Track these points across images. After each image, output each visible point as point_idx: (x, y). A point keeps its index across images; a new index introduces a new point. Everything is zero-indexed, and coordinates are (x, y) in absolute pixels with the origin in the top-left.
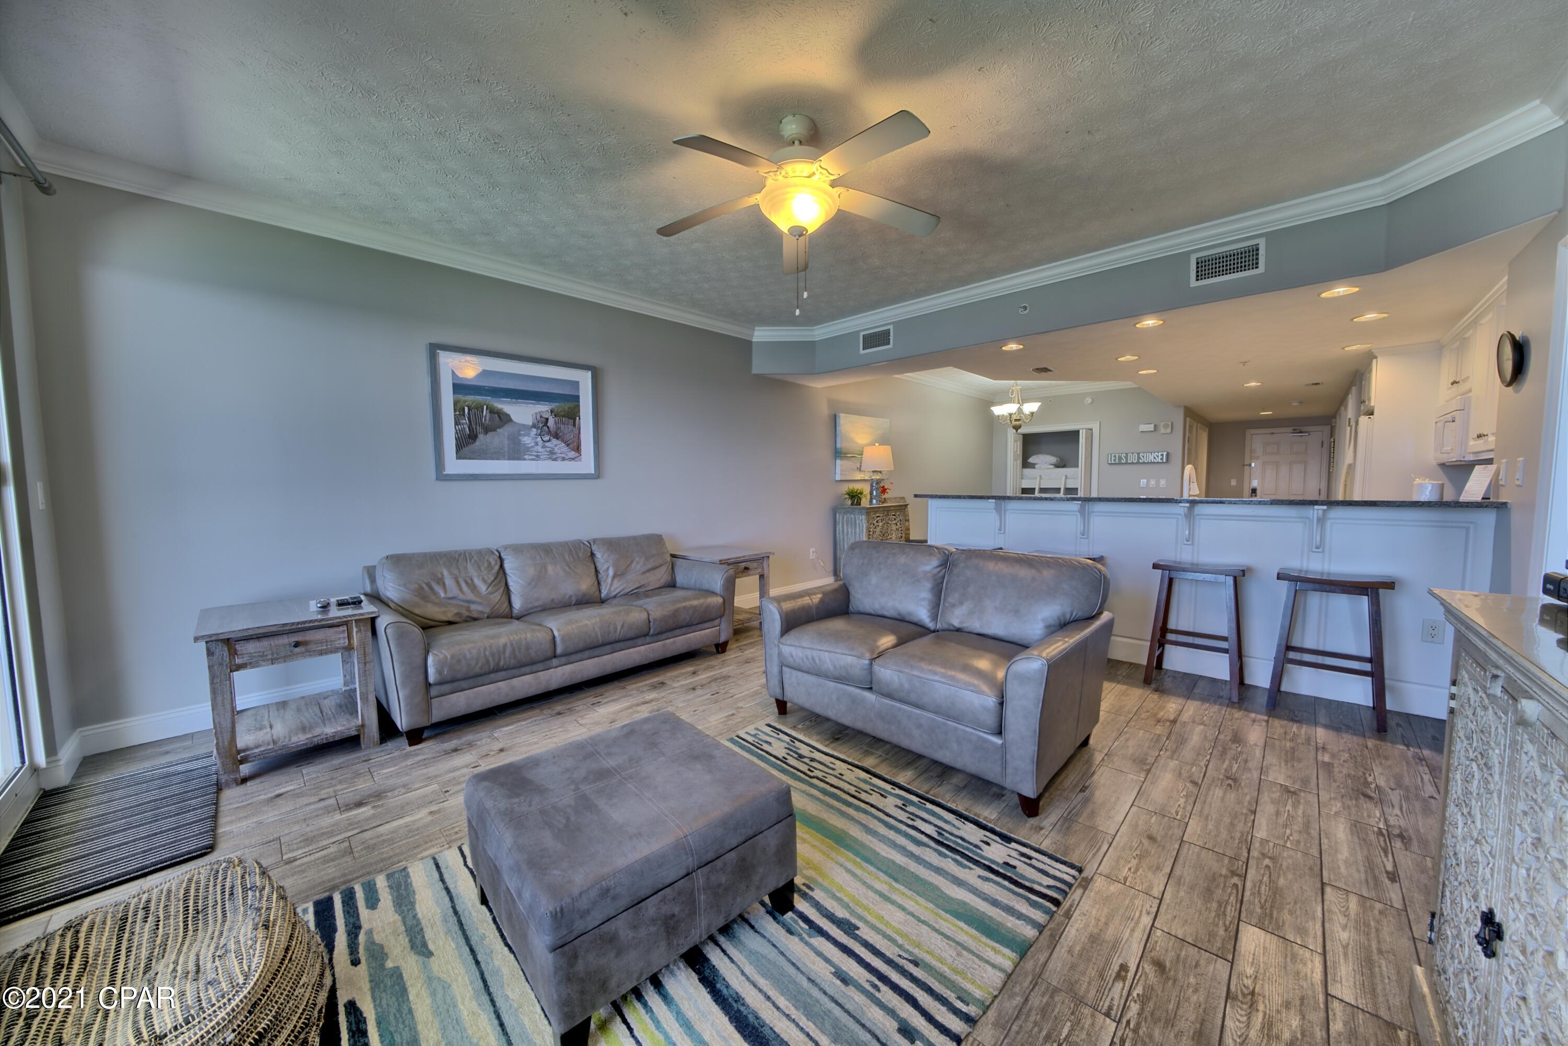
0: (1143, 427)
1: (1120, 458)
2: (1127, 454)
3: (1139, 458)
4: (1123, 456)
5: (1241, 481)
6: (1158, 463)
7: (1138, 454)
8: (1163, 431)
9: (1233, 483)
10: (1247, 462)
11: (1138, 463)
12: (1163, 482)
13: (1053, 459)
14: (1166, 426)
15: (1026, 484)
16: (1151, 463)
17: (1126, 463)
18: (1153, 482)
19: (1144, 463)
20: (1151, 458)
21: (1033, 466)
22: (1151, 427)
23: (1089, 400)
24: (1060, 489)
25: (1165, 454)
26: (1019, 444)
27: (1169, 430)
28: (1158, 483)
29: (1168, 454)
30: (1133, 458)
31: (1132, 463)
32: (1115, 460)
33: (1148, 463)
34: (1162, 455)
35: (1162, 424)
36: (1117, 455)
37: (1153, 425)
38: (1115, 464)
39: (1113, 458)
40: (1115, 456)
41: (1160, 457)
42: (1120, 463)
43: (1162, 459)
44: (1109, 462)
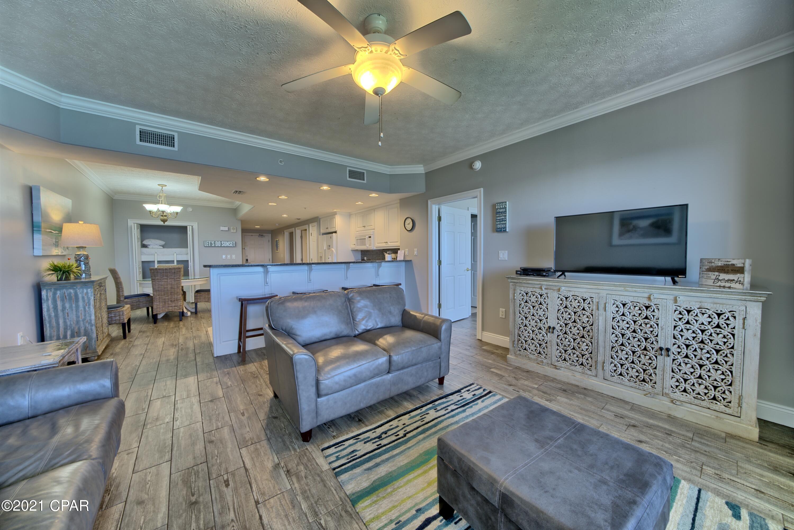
0: (222, 228)
1: (211, 244)
2: (215, 242)
3: (221, 244)
4: (213, 242)
6: (231, 247)
7: (221, 242)
8: (232, 231)
11: (221, 246)
12: (234, 256)
13: (163, 243)
14: (233, 229)
16: (228, 247)
17: (215, 246)
18: (229, 256)
19: (224, 247)
20: (227, 244)
21: (148, 246)
22: (226, 229)
23: (190, 209)
24: (174, 261)
25: (234, 242)
26: (139, 231)
27: (235, 231)
28: (231, 257)
29: (235, 243)
30: (218, 244)
31: (218, 246)
32: (208, 245)
33: (226, 246)
34: (233, 243)
35: (232, 227)
36: (209, 242)
37: (227, 228)
38: (209, 247)
39: (207, 244)
40: (208, 243)
41: (232, 244)
42: (211, 246)
43: (233, 245)
44: (205, 245)
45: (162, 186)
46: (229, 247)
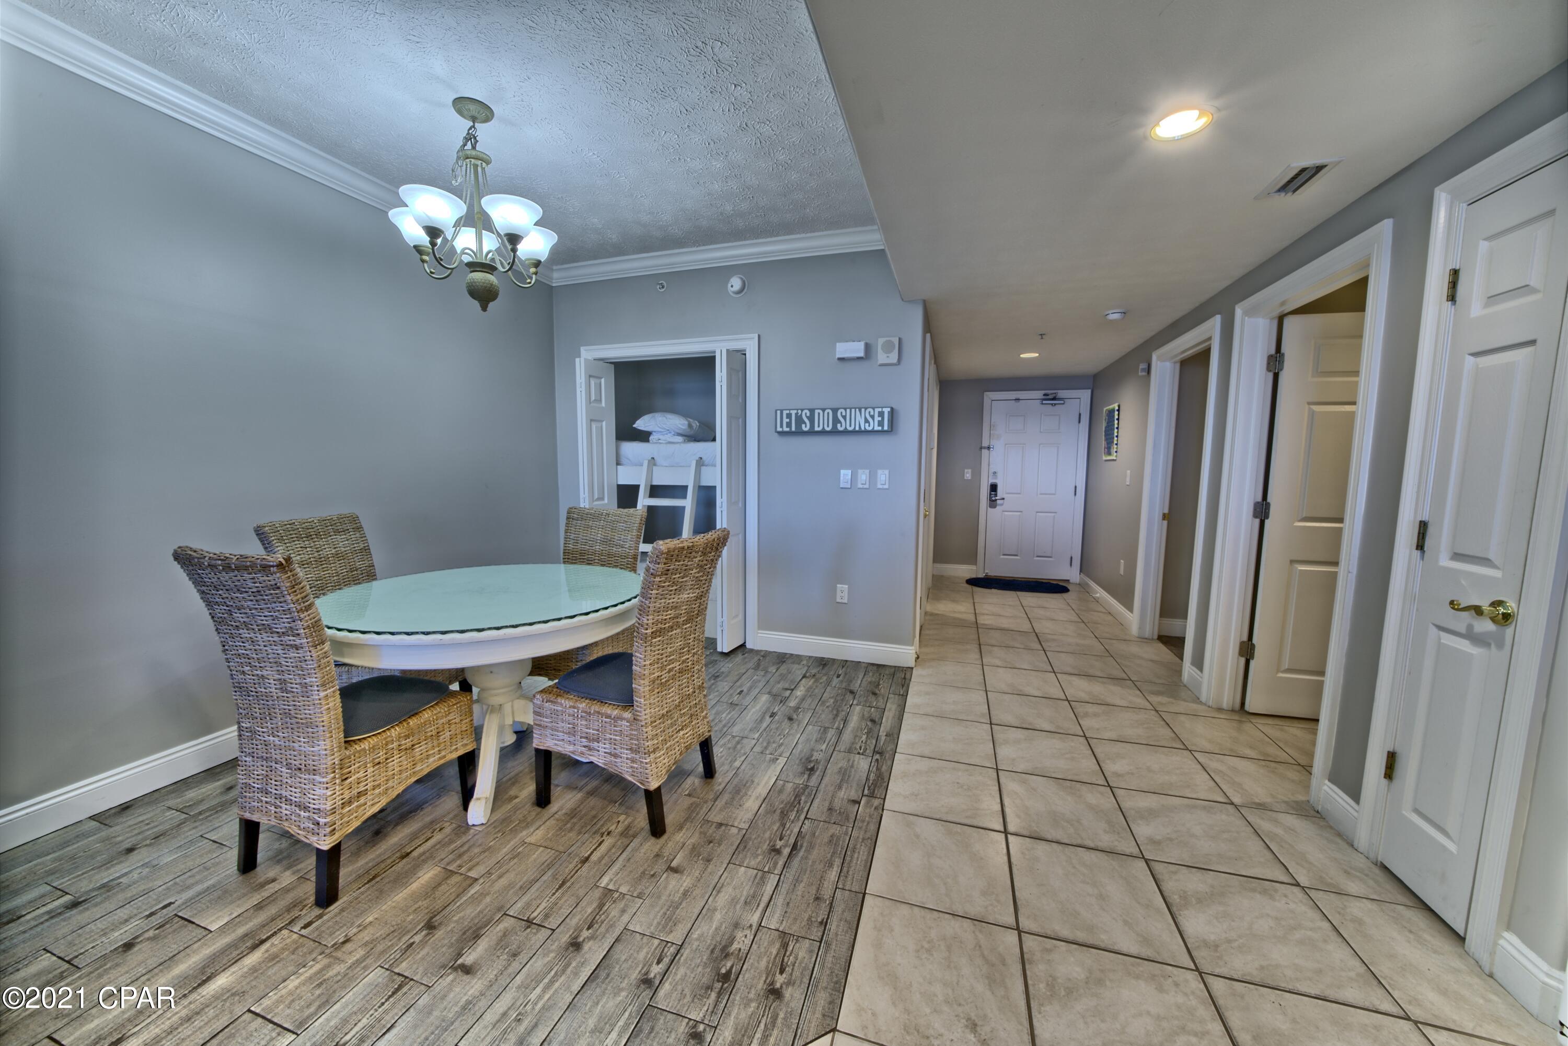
0: (843, 349)
1: (799, 420)
2: (812, 411)
3: (836, 421)
4: (805, 415)
5: (977, 474)
6: (873, 432)
7: (835, 411)
8: (881, 357)
9: (968, 475)
10: (985, 444)
11: (834, 432)
12: (883, 477)
13: (682, 423)
14: (888, 348)
15: (626, 477)
16: (861, 432)
17: (812, 432)
18: (863, 476)
19: (846, 432)
20: (859, 421)
21: (644, 436)
22: (858, 349)
23: (735, 283)
25: (886, 410)
26: (607, 385)
27: (893, 358)
28: (873, 477)
29: (892, 412)
30: (823, 422)
31: (823, 432)
32: (789, 425)
33: (854, 432)
34: (881, 414)
35: (881, 341)
36: (793, 412)
37: (861, 345)
38: (790, 433)
39: (785, 420)
40: (789, 416)
41: (877, 419)
42: (799, 433)
43: (881, 423)
44: (779, 429)
45: (472, 107)
46: (866, 432)
